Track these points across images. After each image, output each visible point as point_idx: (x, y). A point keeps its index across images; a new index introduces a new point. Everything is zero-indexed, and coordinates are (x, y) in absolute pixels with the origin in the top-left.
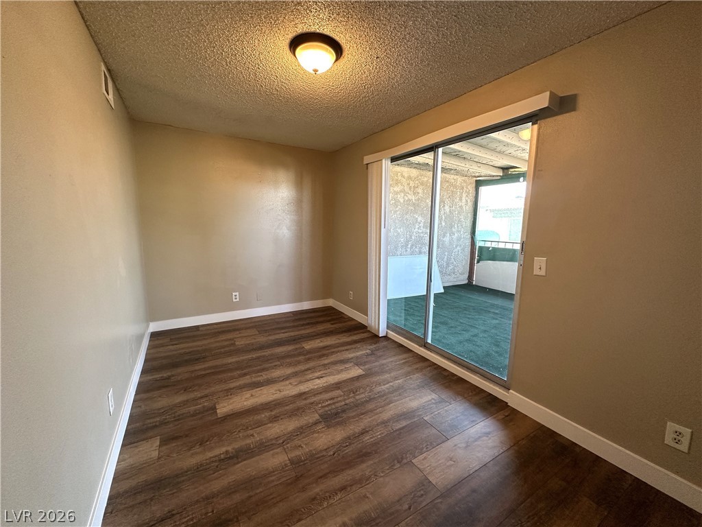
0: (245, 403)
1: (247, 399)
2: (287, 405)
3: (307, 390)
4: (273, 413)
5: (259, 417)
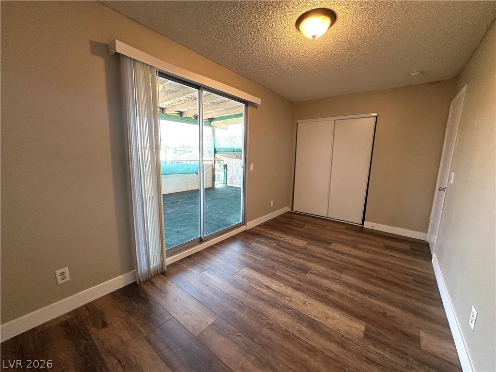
0: (338, 316)
1: (334, 319)
2: (314, 291)
3: (289, 288)
4: (327, 294)
5: (338, 299)
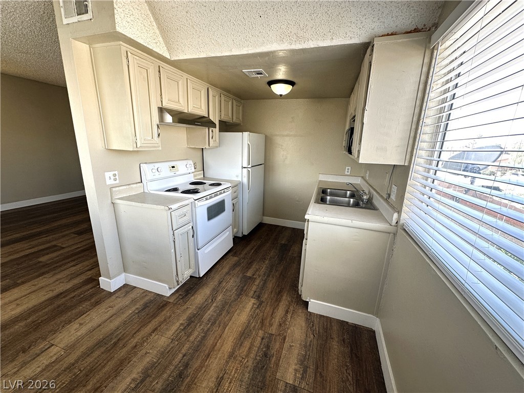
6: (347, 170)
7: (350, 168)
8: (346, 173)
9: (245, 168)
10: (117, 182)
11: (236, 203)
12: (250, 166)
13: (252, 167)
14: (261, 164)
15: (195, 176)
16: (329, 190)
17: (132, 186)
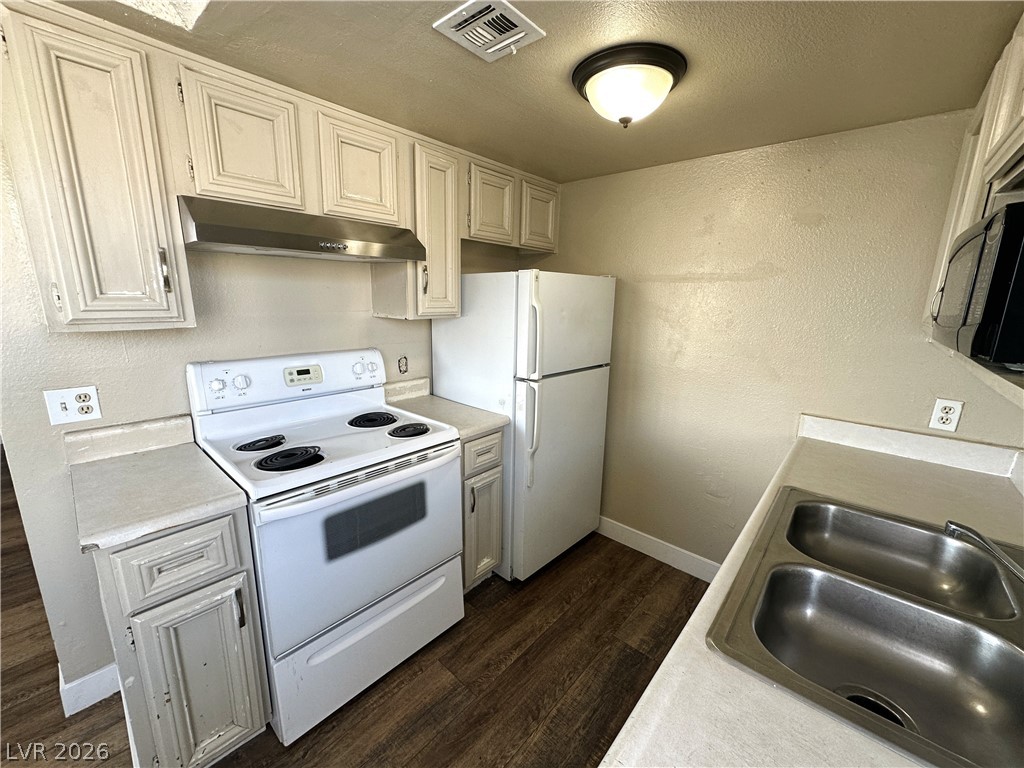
6: (937, 413)
7: (957, 406)
8: (935, 424)
9: (523, 380)
10: (96, 415)
11: (481, 489)
12: (535, 376)
13: (544, 377)
14: (600, 366)
15: (387, 394)
16: (832, 508)
17: (146, 426)
